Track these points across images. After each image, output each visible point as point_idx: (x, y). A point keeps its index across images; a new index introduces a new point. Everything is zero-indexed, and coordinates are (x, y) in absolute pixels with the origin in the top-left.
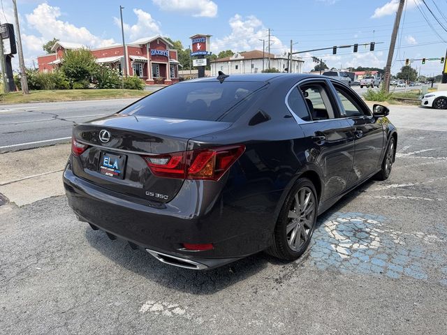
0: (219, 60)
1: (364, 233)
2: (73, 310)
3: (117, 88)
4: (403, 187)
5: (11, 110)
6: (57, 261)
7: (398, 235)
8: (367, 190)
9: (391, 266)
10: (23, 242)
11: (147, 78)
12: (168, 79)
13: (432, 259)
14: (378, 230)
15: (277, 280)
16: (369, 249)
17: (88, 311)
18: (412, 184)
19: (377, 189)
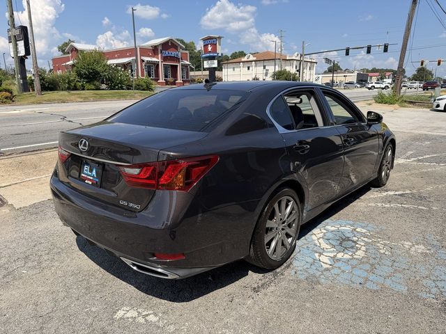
0: (230, 61)
1: (351, 242)
2: (50, 315)
3: (128, 89)
4: (399, 195)
5: (22, 111)
6: (44, 265)
7: (385, 245)
8: (362, 198)
9: (371, 277)
10: (14, 245)
11: (158, 80)
12: (179, 80)
13: (415, 270)
14: (366, 239)
15: (255, 288)
16: (353, 259)
17: (64, 316)
18: (409, 192)
19: (372, 196)
